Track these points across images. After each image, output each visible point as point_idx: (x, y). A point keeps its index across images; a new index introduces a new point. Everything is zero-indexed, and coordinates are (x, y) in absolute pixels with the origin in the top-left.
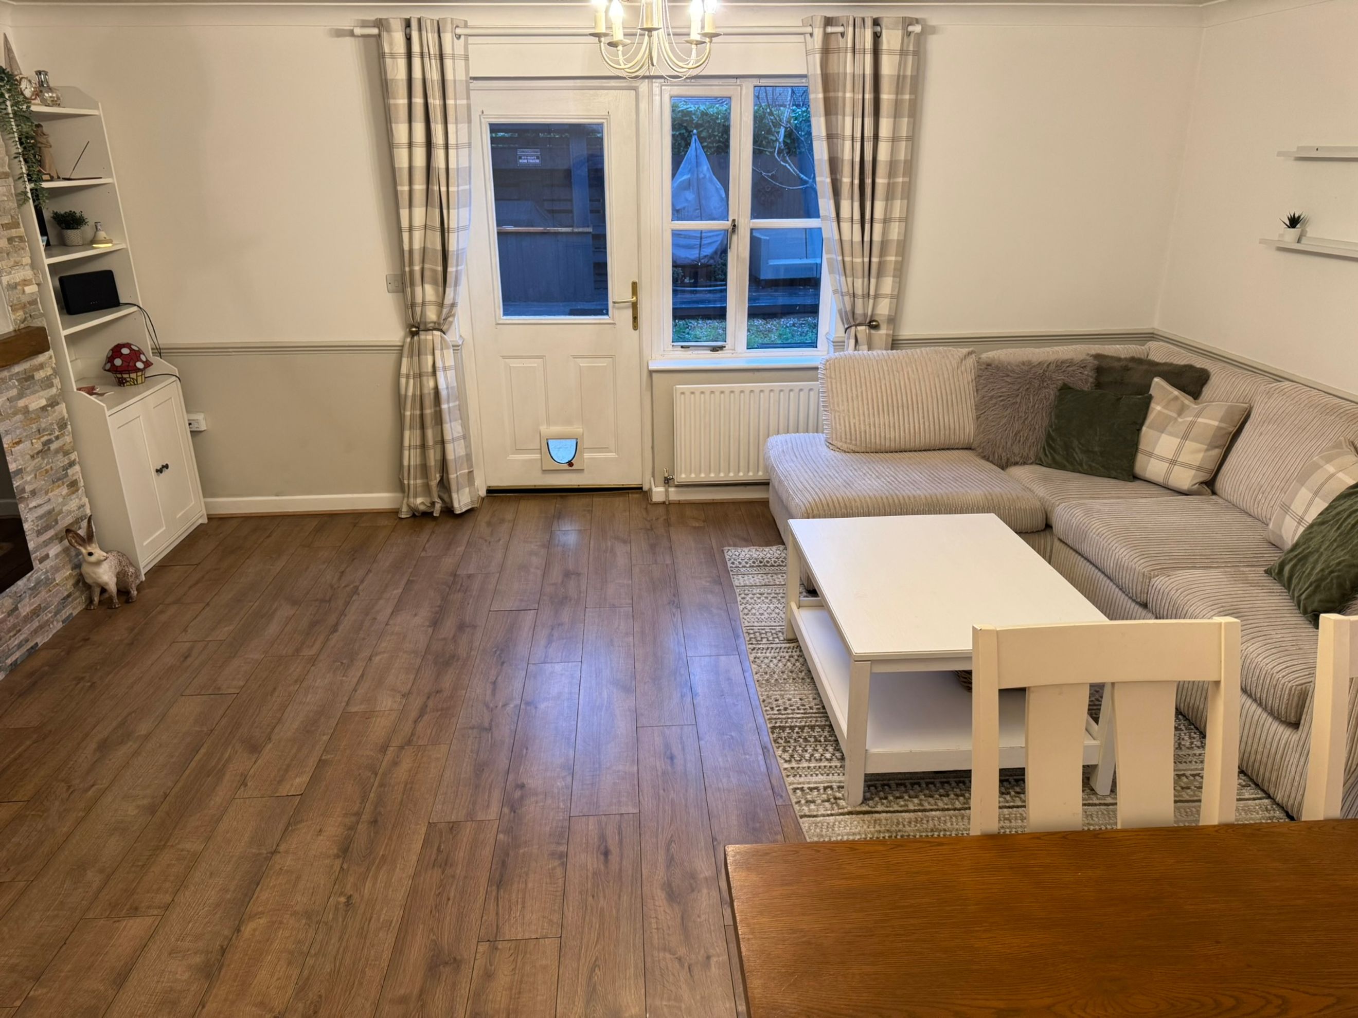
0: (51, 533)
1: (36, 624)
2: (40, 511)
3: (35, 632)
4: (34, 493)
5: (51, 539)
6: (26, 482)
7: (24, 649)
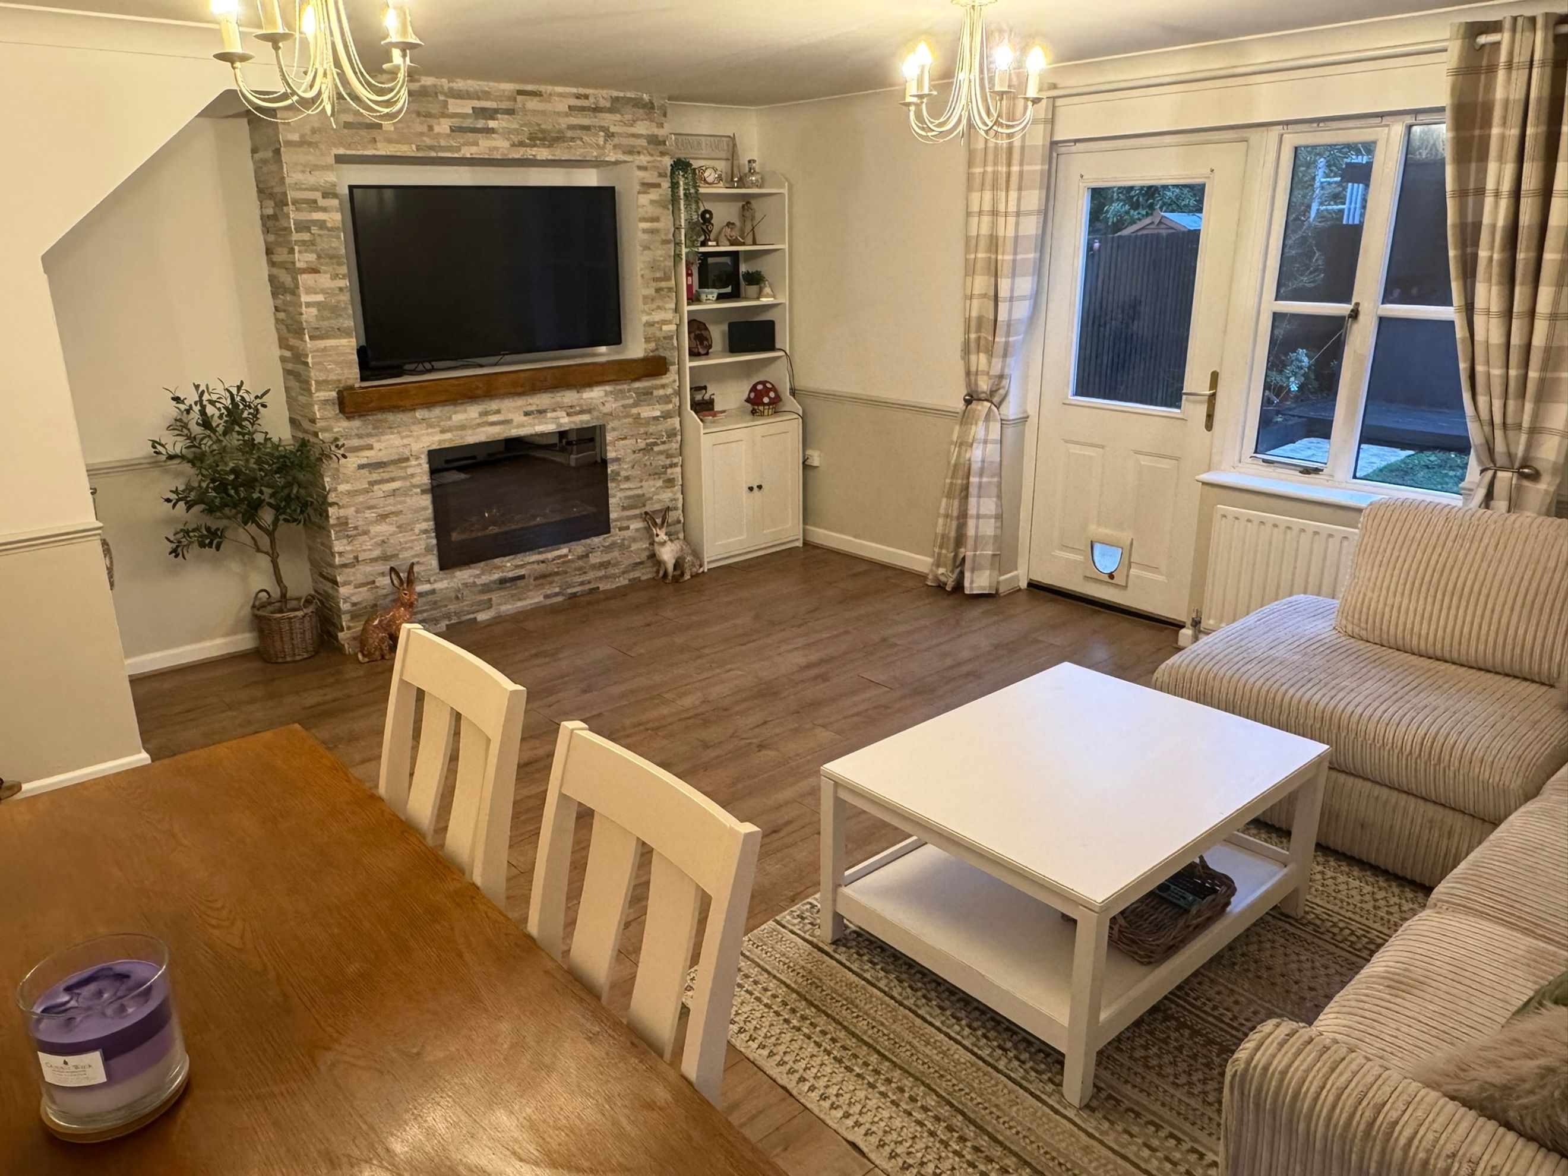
0: (637, 512)
1: (602, 573)
2: (629, 493)
3: (601, 578)
4: (627, 479)
5: (635, 517)
6: (623, 469)
7: (587, 587)
